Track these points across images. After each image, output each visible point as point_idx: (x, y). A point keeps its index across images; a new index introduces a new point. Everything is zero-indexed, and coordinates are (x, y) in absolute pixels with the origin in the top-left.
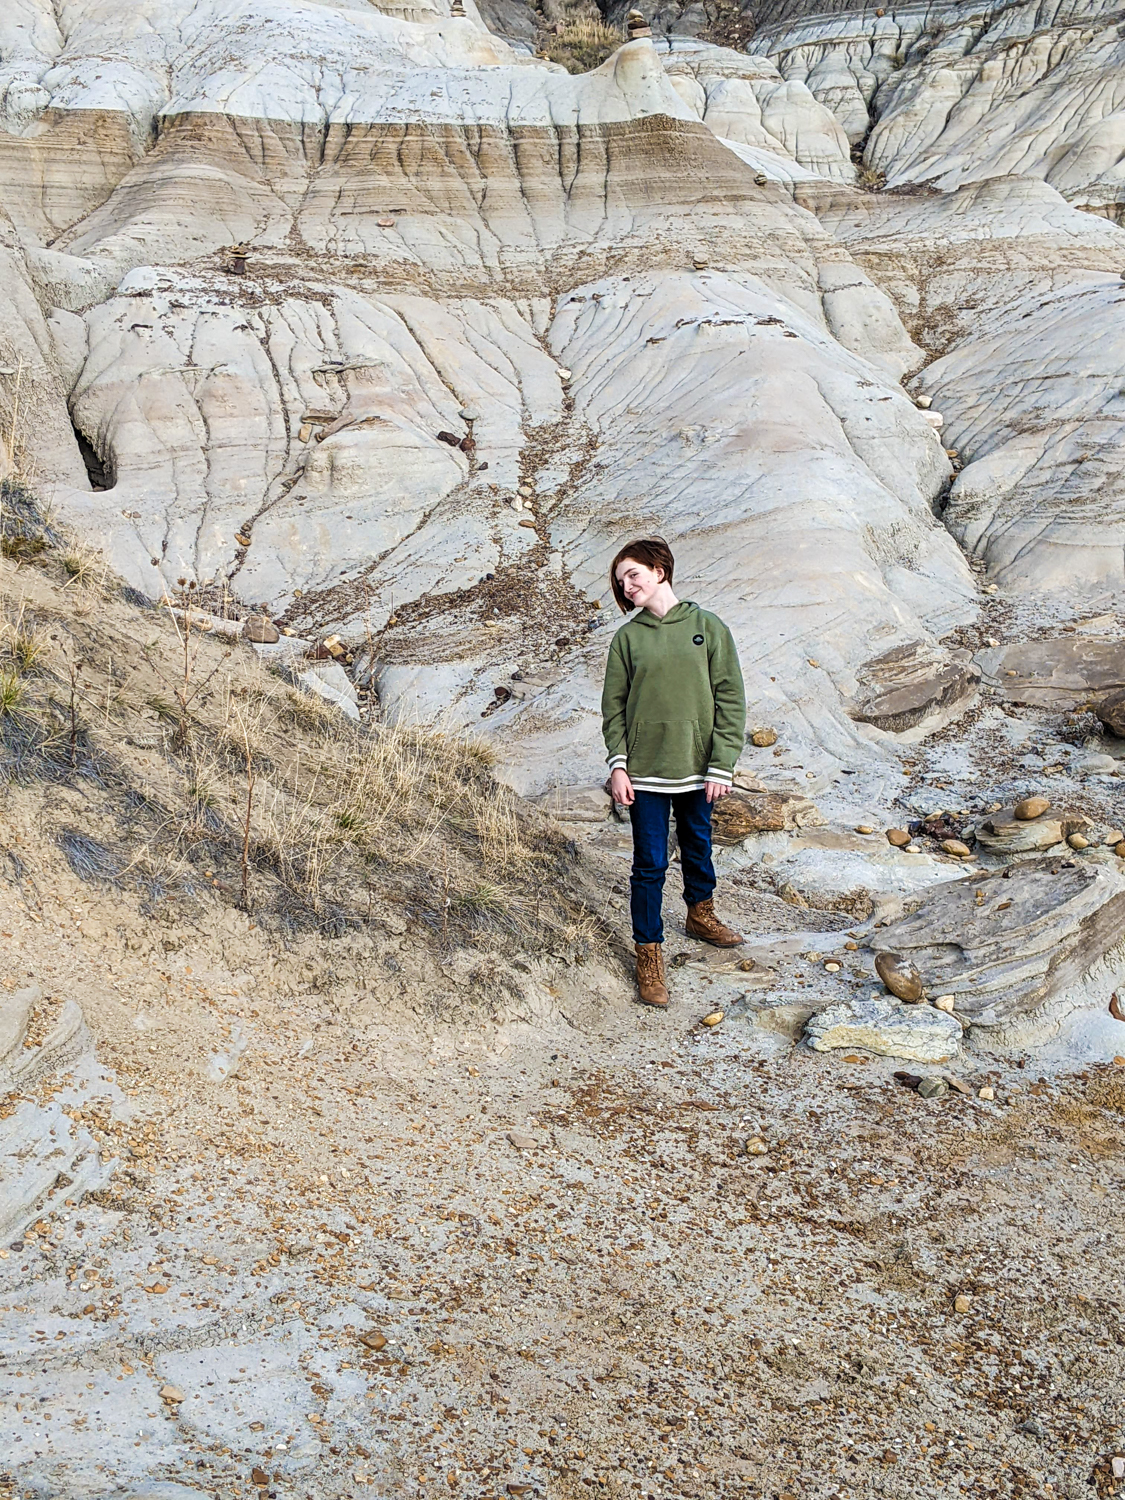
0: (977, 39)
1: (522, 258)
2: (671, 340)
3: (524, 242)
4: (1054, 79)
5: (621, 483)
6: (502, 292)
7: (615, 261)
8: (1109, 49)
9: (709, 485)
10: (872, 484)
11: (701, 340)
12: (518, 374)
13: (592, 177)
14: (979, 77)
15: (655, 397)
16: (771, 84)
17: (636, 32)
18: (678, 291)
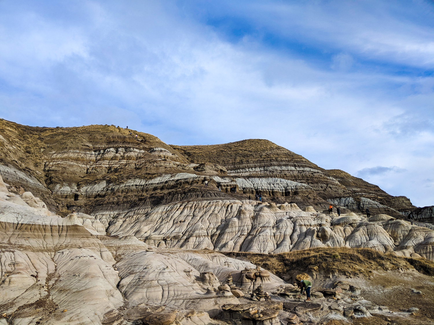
0: (125, 216)
1: (50, 246)
2: (75, 260)
3: (51, 243)
4: (136, 222)
5: (64, 283)
6: (46, 251)
7: (66, 246)
8: (144, 218)
9: (80, 284)
10: (107, 283)
11: (80, 260)
12: (47, 264)
13: (64, 233)
14: (125, 221)
15: (71, 268)
16: (94, 220)
17: (73, 212)
18: (77, 252)
